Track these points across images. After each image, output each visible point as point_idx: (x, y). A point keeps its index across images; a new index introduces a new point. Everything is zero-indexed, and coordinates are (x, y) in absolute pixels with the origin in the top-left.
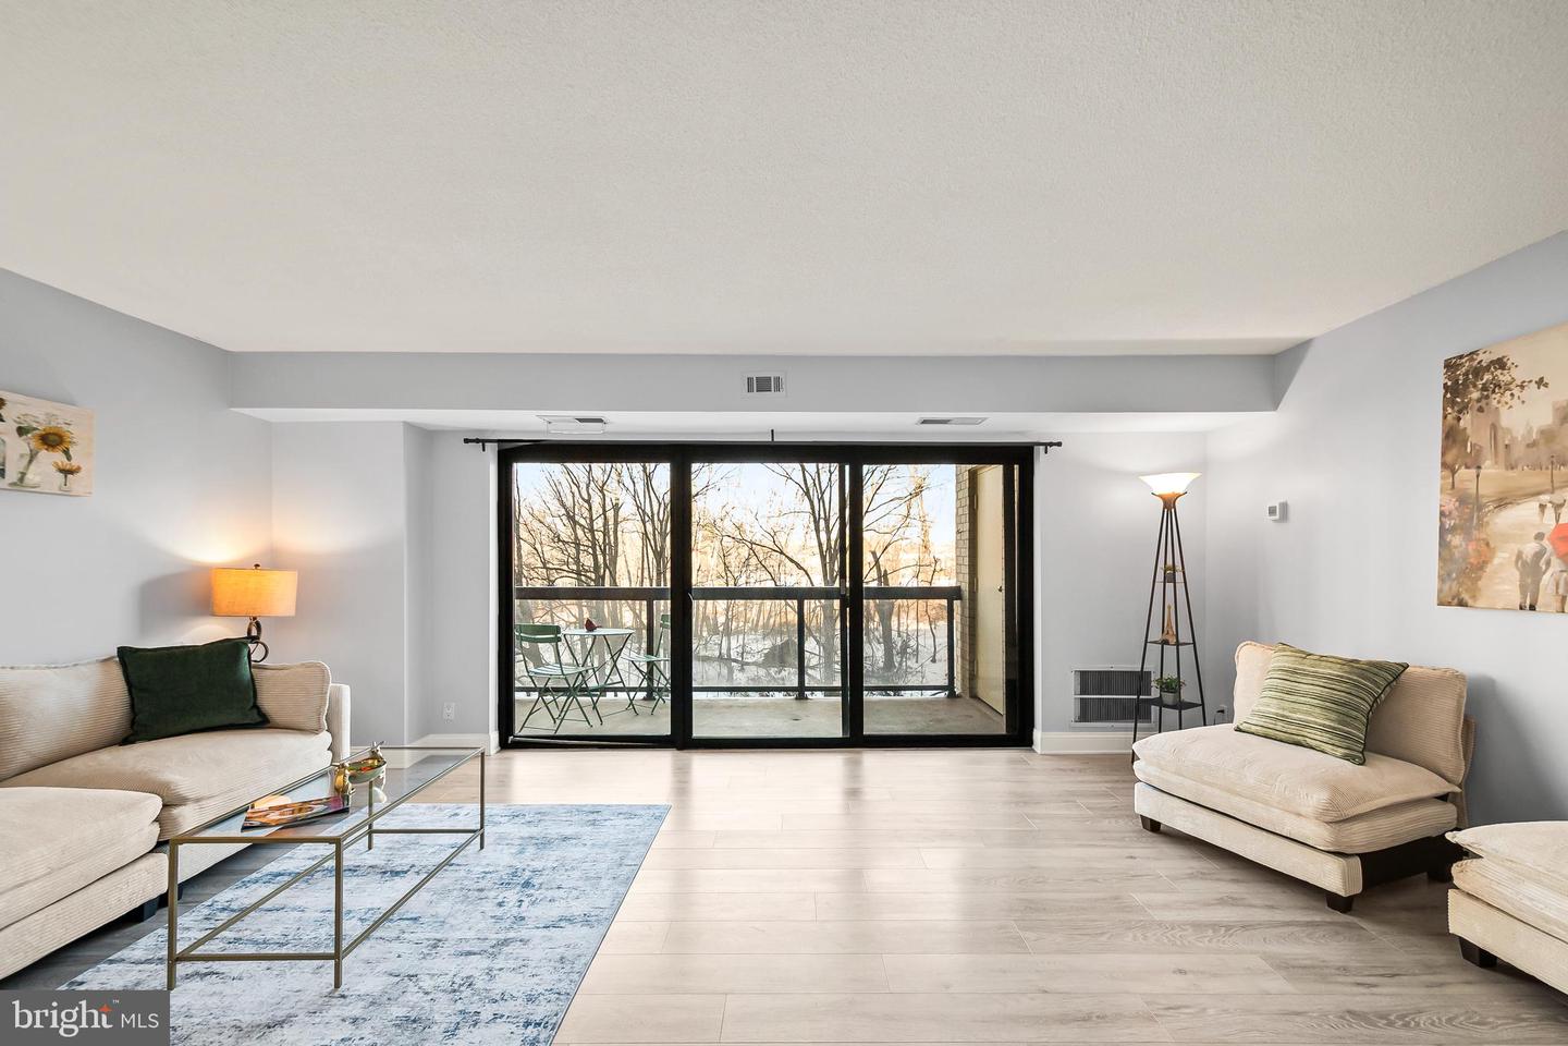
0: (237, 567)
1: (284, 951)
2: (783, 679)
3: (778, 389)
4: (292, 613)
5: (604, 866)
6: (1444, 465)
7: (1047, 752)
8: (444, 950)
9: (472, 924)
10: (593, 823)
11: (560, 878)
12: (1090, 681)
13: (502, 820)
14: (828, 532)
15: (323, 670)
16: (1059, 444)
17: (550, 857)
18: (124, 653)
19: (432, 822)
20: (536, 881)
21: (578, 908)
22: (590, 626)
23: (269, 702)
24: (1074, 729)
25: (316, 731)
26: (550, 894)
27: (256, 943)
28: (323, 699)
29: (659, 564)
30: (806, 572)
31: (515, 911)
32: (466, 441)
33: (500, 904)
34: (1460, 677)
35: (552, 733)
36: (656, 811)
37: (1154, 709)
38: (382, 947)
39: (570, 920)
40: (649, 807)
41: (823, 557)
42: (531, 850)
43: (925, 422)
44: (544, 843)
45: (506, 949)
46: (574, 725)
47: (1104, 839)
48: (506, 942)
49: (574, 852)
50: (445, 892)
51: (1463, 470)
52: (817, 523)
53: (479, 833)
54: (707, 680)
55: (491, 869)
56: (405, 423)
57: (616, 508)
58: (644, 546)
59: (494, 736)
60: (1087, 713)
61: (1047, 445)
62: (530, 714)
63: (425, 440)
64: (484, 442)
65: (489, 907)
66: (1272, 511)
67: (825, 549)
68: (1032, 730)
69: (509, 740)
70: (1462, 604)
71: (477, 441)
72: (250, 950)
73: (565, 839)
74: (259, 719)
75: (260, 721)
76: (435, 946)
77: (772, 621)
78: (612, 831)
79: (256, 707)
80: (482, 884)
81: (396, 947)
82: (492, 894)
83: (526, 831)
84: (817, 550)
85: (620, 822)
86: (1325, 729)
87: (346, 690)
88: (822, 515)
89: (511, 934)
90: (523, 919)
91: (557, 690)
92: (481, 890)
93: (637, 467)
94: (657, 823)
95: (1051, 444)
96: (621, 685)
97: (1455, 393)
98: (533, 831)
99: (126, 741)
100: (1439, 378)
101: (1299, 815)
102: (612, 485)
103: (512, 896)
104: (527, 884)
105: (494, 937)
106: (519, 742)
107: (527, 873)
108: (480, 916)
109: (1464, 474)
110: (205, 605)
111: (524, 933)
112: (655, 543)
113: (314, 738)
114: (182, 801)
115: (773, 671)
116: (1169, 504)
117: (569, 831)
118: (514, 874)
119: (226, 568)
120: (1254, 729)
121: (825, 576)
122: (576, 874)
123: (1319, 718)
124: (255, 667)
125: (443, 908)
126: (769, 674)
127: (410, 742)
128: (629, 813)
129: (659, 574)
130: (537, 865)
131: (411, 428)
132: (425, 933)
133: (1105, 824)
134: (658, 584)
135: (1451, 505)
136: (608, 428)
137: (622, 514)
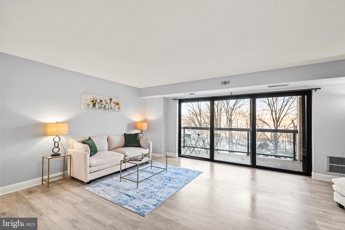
0: (140, 122)
1: (134, 181)
2: (263, 152)
3: (228, 83)
4: (146, 129)
5: (184, 180)
7: (315, 179)
8: (153, 186)
9: (158, 183)
10: (187, 172)
11: (176, 180)
13: (172, 168)
14: (276, 114)
15: (148, 139)
16: (320, 89)
17: (176, 176)
18: (125, 134)
19: (161, 167)
20: (172, 180)
21: (176, 186)
22: (199, 135)
23: (141, 143)
24: (326, 174)
25: (147, 149)
26: (172, 182)
27: (132, 179)
28: (148, 144)
29: (230, 123)
30: (269, 125)
31: (166, 184)
32: (173, 99)
33: (164, 182)
35: (189, 155)
36: (199, 172)
38: (146, 183)
39: (173, 187)
40: (198, 171)
41: (274, 121)
42: (174, 174)
43: (270, 87)
44: (176, 174)
45: (161, 189)
46: (194, 154)
47: (318, 205)
48: (162, 188)
49: (181, 176)
50: (157, 178)
52: (272, 112)
53: (166, 169)
54: (242, 150)
55: (166, 176)
56: (163, 97)
57: (221, 110)
58: (227, 119)
59: (177, 154)
60: (333, 169)
61: (316, 89)
62: (186, 151)
63: (167, 100)
64: (176, 99)
65: (163, 182)
67: (274, 119)
68: (311, 172)
69: (180, 155)
71: (175, 99)
72: (131, 179)
73: (180, 174)
74: (139, 146)
75: (140, 146)
76: (152, 185)
77: (261, 137)
78: (189, 174)
79: (139, 144)
80: (164, 178)
81: (147, 184)
82: (164, 180)
83: (175, 171)
84: (272, 119)
85: (191, 173)
87: (151, 143)
88: (274, 110)
89: (163, 187)
90: (166, 185)
91: (191, 147)
92: (163, 179)
93: (225, 101)
94: (198, 175)
96: (205, 147)
98: (176, 171)
99: (124, 147)
102: (220, 105)
103: (167, 181)
104: (170, 180)
105: (161, 186)
106: (182, 156)
107: (171, 178)
108: (160, 182)
110: (136, 128)
111: (165, 187)
112: (229, 118)
113: (146, 150)
114: (127, 156)
115: (260, 150)
117: (181, 173)
118: (169, 178)
119: (138, 122)
121: (275, 126)
122: (179, 180)
124: (140, 138)
125: (156, 180)
126: (259, 150)
127: (164, 153)
128: (194, 172)
129: (230, 125)
130: (173, 177)
131: (164, 98)
132: (152, 183)
133: (322, 201)
134: (230, 127)
136: (196, 95)
137: (222, 111)
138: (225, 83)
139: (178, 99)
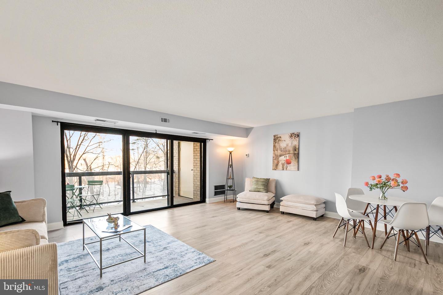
3: (168, 122)
6: (274, 150)
7: (209, 203)
12: (216, 187)
16: (213, 140)
24: (214, 197)
32: (53, 121)
34: (275, 180)
37: (226, 191)
43: (193, 133)
51: (276, 151)
56: (32, 113)
59: (62, 222)
60: (216, 194)
66: (246, 155)
68: (206, 199)
70: (275, 170)
71: (56, 122)
86: (263, 189)
95: (211, 140)
97: (275, 140)
100: (273, 138)
101: (264, 200)
106: (68, 223)
109: (276, 152)
116: (231, 153)
120: (252, 190)
123: (262, 187)
135: (274, 156)
138: (165, 120)
139: (61, 123)
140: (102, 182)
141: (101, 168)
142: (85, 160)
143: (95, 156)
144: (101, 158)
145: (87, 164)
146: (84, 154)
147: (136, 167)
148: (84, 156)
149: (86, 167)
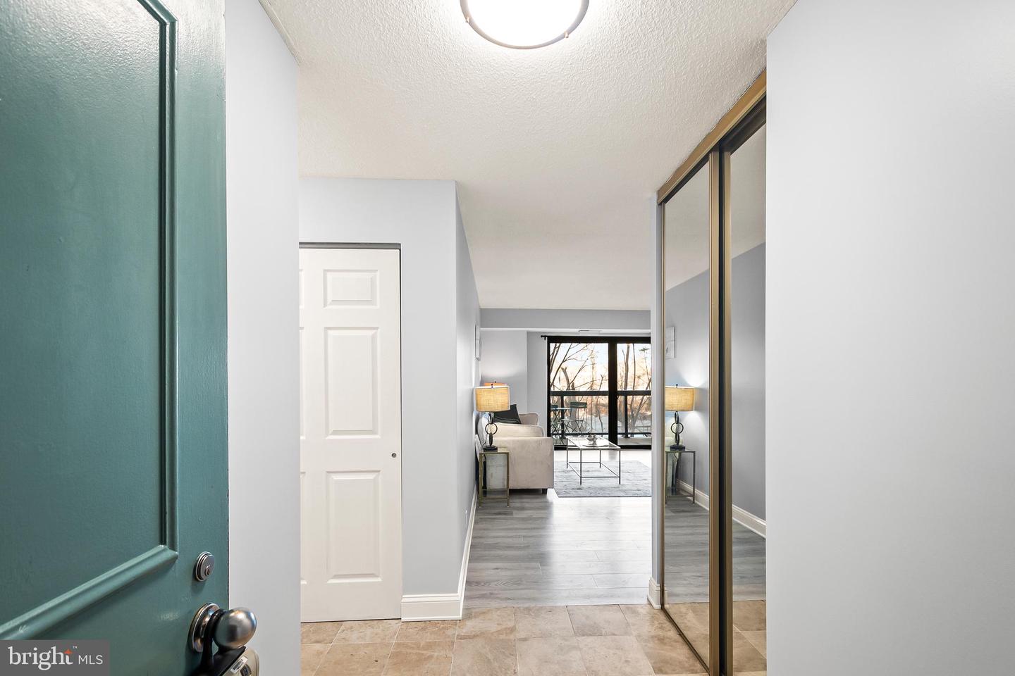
32: (542, 336)
56: (527, 331)
64: (545, 337)
139: (548, 337)
140: (586, 404)
141: (590, 385)
142: (565, 371)
143: (579, 365)
144: (588, 368)
145: (568, 380)
146: (563, 361)
147: (649, 385)
148: (564, 366)
149: (566, 384)
